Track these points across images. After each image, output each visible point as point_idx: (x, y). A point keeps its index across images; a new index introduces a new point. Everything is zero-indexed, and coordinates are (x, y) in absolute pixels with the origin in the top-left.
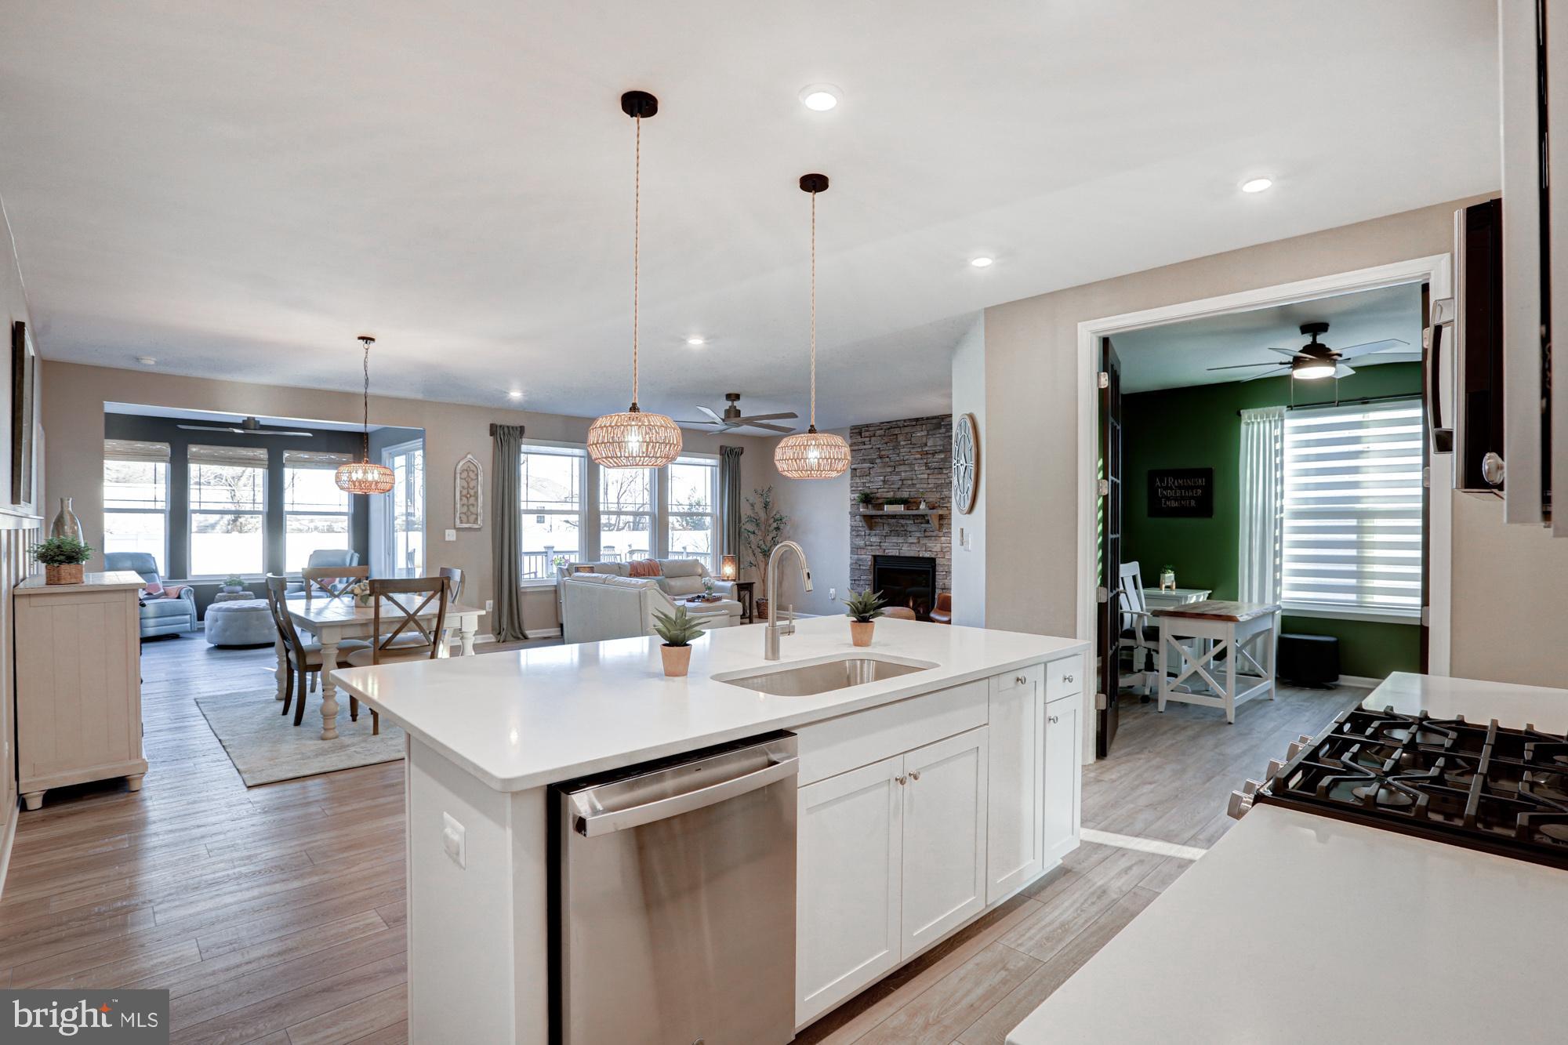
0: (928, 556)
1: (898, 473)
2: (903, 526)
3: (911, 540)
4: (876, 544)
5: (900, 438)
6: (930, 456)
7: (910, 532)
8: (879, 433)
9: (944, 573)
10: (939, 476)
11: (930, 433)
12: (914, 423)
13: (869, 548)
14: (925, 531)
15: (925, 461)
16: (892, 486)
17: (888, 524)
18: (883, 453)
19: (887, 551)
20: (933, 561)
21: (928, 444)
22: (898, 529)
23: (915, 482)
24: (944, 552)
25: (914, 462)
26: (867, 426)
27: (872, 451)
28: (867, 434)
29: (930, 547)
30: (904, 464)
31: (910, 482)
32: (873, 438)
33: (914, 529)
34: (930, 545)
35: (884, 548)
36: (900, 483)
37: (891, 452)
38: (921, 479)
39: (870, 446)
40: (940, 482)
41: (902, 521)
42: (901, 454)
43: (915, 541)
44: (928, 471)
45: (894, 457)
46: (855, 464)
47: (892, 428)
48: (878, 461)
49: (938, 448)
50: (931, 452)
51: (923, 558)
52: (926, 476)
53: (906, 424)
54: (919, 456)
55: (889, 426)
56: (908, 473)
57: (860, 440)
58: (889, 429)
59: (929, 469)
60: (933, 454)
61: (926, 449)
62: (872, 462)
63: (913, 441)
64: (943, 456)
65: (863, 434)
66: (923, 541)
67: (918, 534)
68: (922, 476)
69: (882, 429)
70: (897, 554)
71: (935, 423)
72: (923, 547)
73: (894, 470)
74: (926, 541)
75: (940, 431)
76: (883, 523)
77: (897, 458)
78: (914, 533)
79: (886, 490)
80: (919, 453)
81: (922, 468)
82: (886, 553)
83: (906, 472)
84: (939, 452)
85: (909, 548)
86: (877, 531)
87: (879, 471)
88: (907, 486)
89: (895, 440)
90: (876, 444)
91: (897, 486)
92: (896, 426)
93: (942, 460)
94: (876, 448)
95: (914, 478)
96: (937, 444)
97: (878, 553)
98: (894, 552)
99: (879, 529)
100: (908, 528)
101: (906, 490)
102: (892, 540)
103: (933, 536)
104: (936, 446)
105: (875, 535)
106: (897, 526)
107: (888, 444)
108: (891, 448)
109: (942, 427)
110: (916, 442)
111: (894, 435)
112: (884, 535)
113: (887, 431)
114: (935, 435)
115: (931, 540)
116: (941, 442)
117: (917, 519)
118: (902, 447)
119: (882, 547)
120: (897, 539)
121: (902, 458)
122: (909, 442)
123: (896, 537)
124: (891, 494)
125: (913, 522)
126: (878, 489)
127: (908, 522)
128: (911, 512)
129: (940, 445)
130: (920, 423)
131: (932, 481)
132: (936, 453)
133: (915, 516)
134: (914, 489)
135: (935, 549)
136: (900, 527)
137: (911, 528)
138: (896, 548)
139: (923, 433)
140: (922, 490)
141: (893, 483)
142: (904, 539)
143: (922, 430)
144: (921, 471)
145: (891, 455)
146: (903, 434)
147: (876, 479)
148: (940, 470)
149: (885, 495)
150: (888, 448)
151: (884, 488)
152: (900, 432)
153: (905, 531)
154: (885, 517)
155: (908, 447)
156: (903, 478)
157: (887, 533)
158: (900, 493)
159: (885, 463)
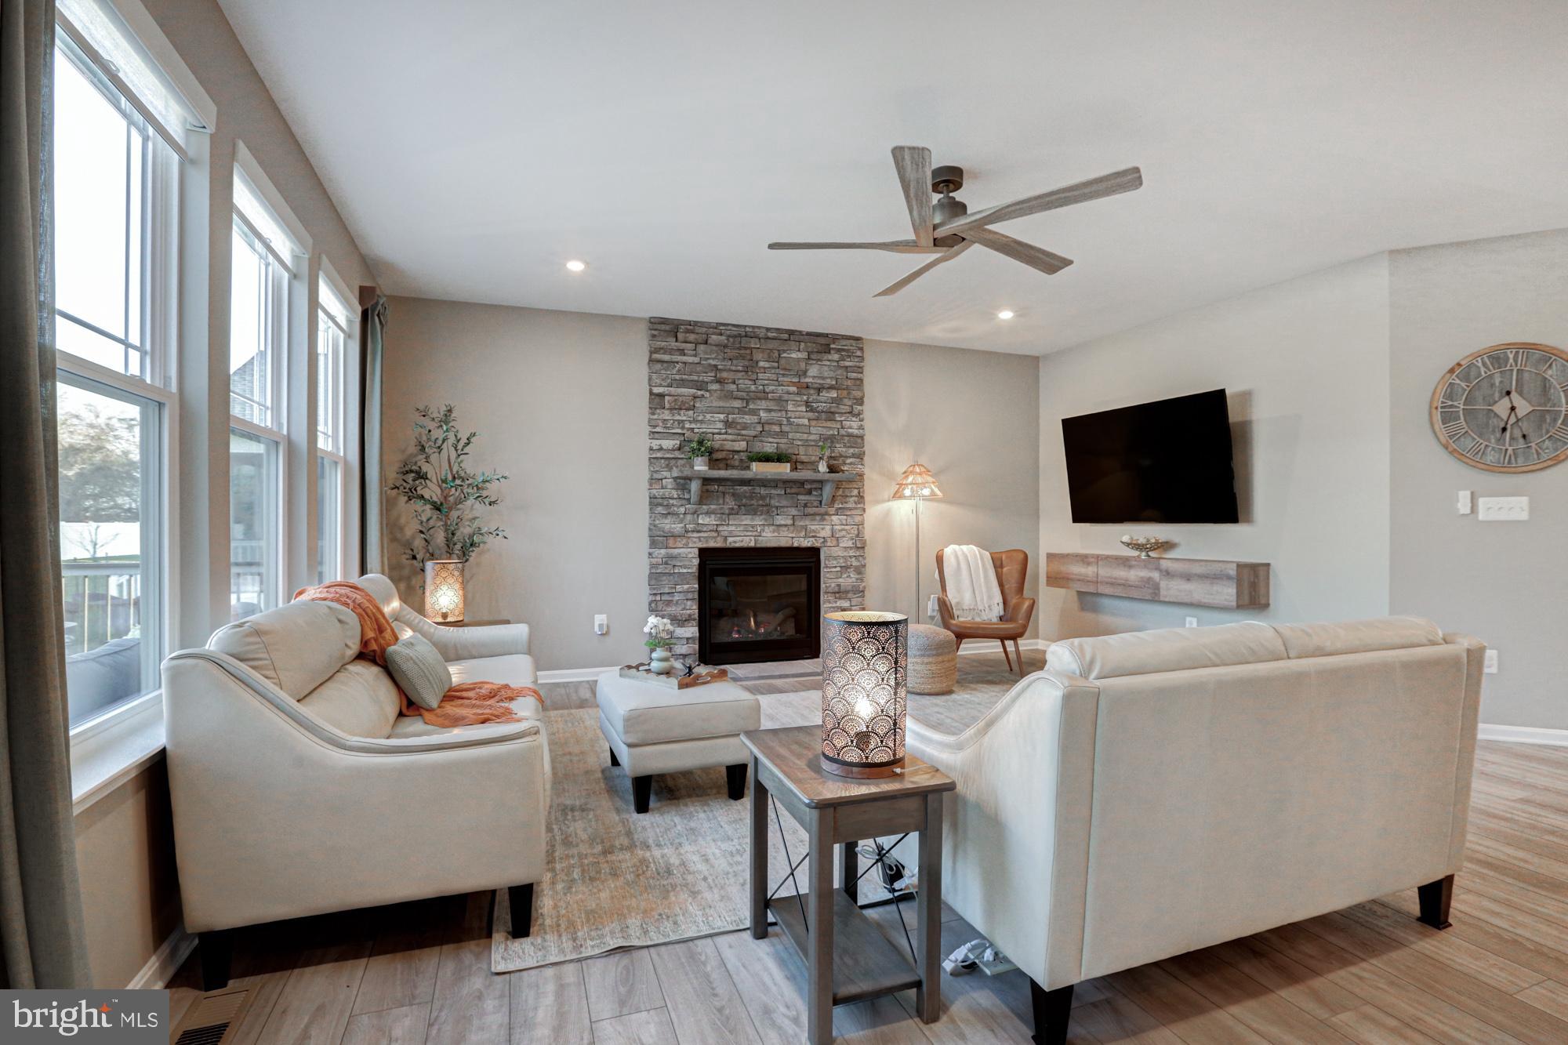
0: (809, 545)
1: (754, 412)
2: (763, 498)
3: (780, 520)
4: (710, 528)
5: (758, 356)
6: (812, 391)
7: (777, 507)
8: (714, 338)
9: (838, 569)
10: (829, 424)
11: (812, 357)
12: (786, 336)
13: (695, 535)
15: (805, 398)
16: (743, 432)
17: (733, 495)
18: (725, 375)
19: (730, 539)
20: (815, 551)
21: (809, 373)
22: (753, 502)
23: (786, 428)
24: (838, 538)
25: (786, 397)
26: (689, 323)
27: (699, 368)
28: (692, 337)
29: (814, 531)
30: (766, 399)
31: (777, 428)
32: (702, 347)
33: (784, 503)
34: (813, 527)
35: (726, 534)
36: (760, 428)
37: (740, 375)
38: (798, 425)
39: (696, 360)
40: (831, 432)
41: (763, 491)
42: (758, 382)
43: (790, 522)
44: (810, 415)
45: (745, 383)
46: (661, 386)
47: (740, 336)
48: (715, 387)
49: (829, 381)
50: (816, 386)
51: (798, 549)
52: (806, 422)
53: (770, 335)
54: (793, 389)
55: (735, 331)
56: (773, 414)
57: (674, 344)
58: (735, 336)
59: (812, 410)
60: (819, 390)
61: (807, 380)
62: (701, 386)
63: (782, 362)
64: (835, 395)
65: (680, 336)
66: (799, 522)
67: (794, 511)
68: (801, 421)
69: (721, 335)
70: (752, 544)
71: (822, 344)
72: (801, 531)
73: (745, 405)
74: (806, 522)
75: (830, 357)
76: (724, 493)
77: (753, 388)
78: (785, 510)
79: (730, 437)
80: (793, 384)
81: (800, 409)
82: (730, 543)
83: (770, 411)
84: (828, 388)
85: (776, 534)
86: (713, 507)
87: (715, 404)
88: (770, 434)
89: (749, 357)
90: (708, 358)
91: (753, 433)
92: (752, 334)
93: (833, 400)
94: (710, 365)
95: (785, 423)
96: (826, 374)
97: (712, 544)
98: (747, 541)
99: (715, 502)
100: (773, 502)
101: (771, 440)
102: (742, 521)
103: (819, 515)
104: (823, 378)
105: (708, 513)
106: (751, 498)
107: (735, 362)
108: (740, 368)
109: (832, 352)
110: (788, 367)
111: (746, 348)
112: (727, 512)
113: (731, 340)
114: (821, 361)
115: (815, 520)
116: (832, 374)
117: (791, 487)
118: (762, 370)
119: (722, 533)
120: (752, 520)
121: (761, 387)
122: (776, 365)
123: (750, 517)
124: (743, 445)
125: (783, 492)
126: (713, 434)
127: (773, 491)
128: (796, 475)
129: (831, 378)
130: (797, 338)
131: (817, 430)
132: (824, 388)
133: (786, 483)
134: (785, 441)
135: (823, 534)
136: (758, 500)
137: (778, 502)
138: (750, 534)
139: (800, 355)
140: (800, 443)
141: (745, 427)
142: (766, 520)
143: (799, 351)
144: (797, 412)
145: (741, 381)
146: (763, 350)
147: (708, 416)
148: (830, 415)
149: (729, 446)
150: (734, 368)
151: (726, 433)
152: (758, 346)
153: (767, 505)
154: (729, 483)
155: (773, 371)
156: (762, 421)
157: (733, 509)
158: (760, 444)
159: (728, 391)
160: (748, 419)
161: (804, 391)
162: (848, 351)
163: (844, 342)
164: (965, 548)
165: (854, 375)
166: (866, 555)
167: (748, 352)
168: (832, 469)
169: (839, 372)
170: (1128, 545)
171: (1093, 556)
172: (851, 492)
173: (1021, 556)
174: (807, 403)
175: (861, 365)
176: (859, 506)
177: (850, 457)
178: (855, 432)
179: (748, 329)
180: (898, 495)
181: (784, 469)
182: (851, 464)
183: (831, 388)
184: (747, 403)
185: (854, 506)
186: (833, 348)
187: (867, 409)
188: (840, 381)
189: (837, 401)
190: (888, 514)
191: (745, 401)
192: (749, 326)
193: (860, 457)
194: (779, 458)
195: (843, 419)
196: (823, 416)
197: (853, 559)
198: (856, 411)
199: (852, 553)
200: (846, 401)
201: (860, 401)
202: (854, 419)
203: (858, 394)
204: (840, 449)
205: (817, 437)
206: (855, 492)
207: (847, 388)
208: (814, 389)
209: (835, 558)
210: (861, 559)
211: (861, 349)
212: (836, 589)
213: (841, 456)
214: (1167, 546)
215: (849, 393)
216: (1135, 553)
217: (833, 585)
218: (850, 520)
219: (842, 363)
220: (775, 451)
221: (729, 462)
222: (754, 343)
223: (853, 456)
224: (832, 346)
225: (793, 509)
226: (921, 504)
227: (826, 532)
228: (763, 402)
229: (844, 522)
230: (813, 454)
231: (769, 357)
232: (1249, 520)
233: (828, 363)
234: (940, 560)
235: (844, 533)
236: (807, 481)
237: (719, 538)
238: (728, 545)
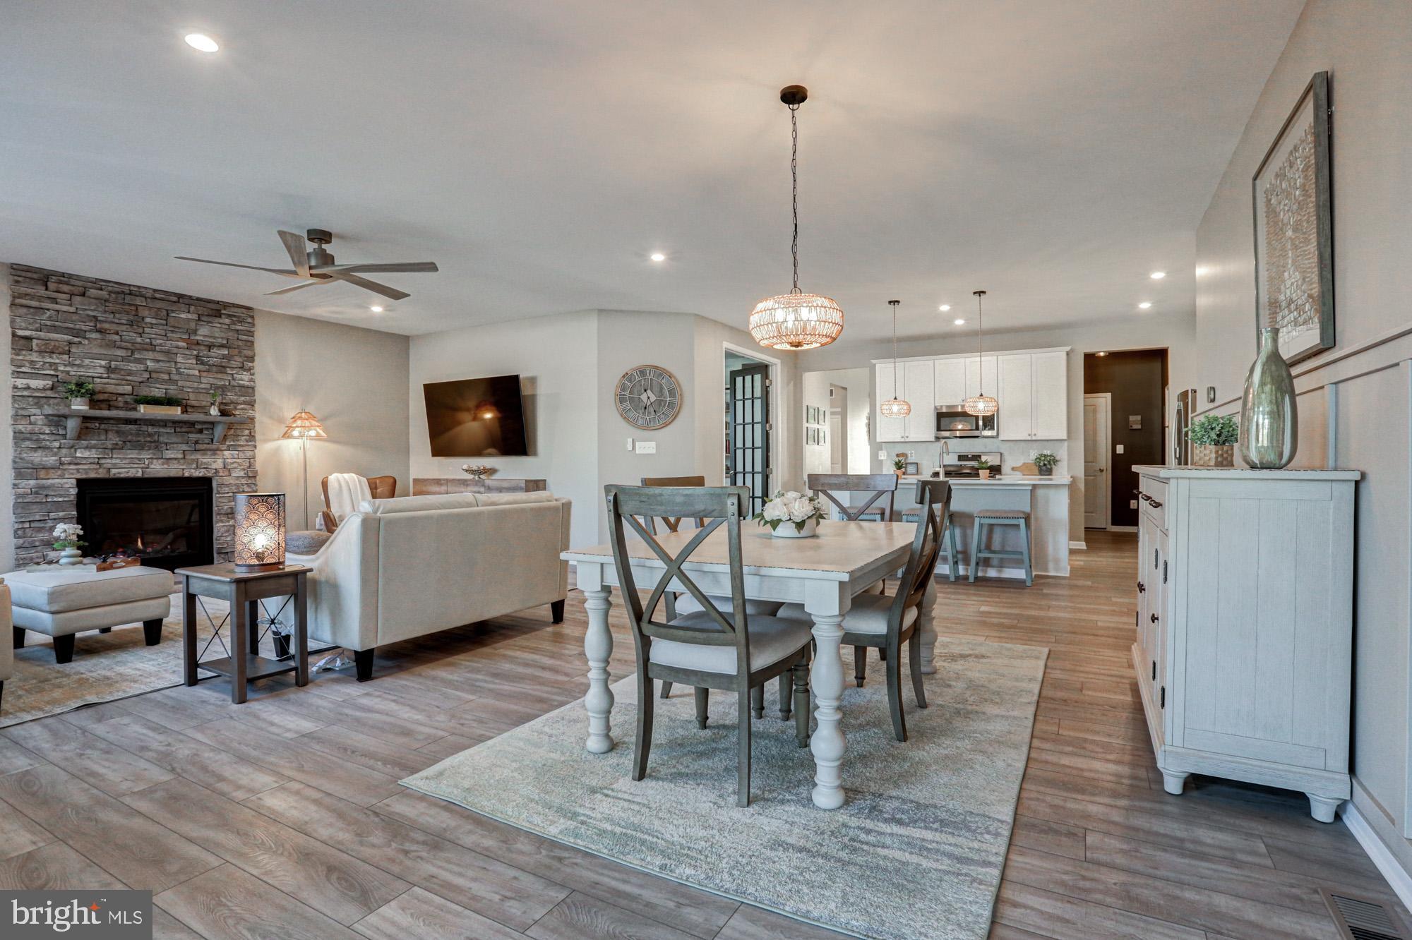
0: (201, 475)
1: (139, 361)
2: (150, 435)
3: (169, 454)
4: (90, 461)
5: (144, 313)
6: (202, 348)
7: (166, 444)
8: (93, 292)
9: (231, 494)
10: (220, 376)
11: (203, 318)
12: (175, 299)
13: (73, 467)
14: (197, 442)
15: (195, 352)
16: (129, 378)
17: (117, 432)
18: (106, 326)
20: (207, 481)
21: (199, 332)
22: (139, 439)
23: (175, 377)
24: (229, 470)
25: (175, 350)
26: (62, 275)
27: (75, 318)
29: (205, 464)
30: (154, 350)
31: (166, 377)
32: (78, 299)
33: (174, 439)
34: (204, 460)
35: (109, 466)
36: (146, 375)
37: (124, 328)
38: (188, 375)
39: (72, 310)
40: (223, 383)
41: (151, 429)
42: (143, 335)
43: (180, 456)
44: (201, 367)
45: (129, 335)
47: (123, 292)
48: (94, 335)
49: (220, 340)
50: (207, 343)
51: (189, 479)
52: (197, 373)
53: (157, 296)
54: (184, 344)
55: (118, 288)
56: (161, 364)
58: (118, 293)
59: (203, 363)
60: (210, 347)
61: (198, 338)
62: (78, 333)
63: (171, 321)
64: (226, 352)
66: (190, 457)
67: (184, 447)
68: (191, 372)
69: (101, 290)
70: (139, 475)
71: (214, 309)
72: (191, 464)
73: (130, 354)
74: (198, 456)
75: (221, 321)
76: (106, 431)
77: (139, 340)
78: (175, 445)
79: (112, 381)
80: (183, 340)
81: (190, 361)
82: (115, 474)
83: (158, 361)
84: (219, 346)
85: (166, 466)
86: (93, 442)
87: (95, 351)
88: (157, 381)
89: (134, 313)
90: (86, 309)
91: (141, 380)
92: (138, 293)
93: (224, 357)
94: (88, 316)
95: (174, 371)
96: (217, 335)
97: (92, 475)
98: (136, 472)
99: (96, 438)
100: (161, 439)
101: (158, 386)
102: (127, 455)
103: (210, 450)
104: (215, 338)
105: (87, 448)
106: (138, 435)
107: (117, 316)
108: (124, 322)
109: (223, 316)
110: (176, 325)
111: (130, 305)
112: (110, 446)
113: (113, 295)
114: (212, 323)
115: (206, 454)
116: (223, 335)
117: (181, 427)
118: (149, 326)
119: (105, 466)
120: (138, 454)
121: (148, 340)
122: (164, 322)
123: (136, 451)
124: (128, 389)
125: (173, 431)
126: (93, 378)
127: (162, 430)
128: (186, 417)
129: (222, 338)
130: (186, 301)
131: (207, 381)
132: (215, 346)
133: (175, 423)
134: (175, 387)
135: (214, 466)
136: (145, 437)
137: (168, 439)
138: (135, 466)
139: (189, 316)
140: (189, 390)
141: (130, 373)
142: (154, 454)
143: (189, 312)
144: (186, 363)
145: (125, 333)
146: (150, 308)
147: (87, 361)
148: (222, 369)
149: (111, 388)
150: (116, 321)
151: (108, 378)
152: (144, 304)
153: (154, 442)
154: (112, 422)
155: (161, 327)
156: (149, 369)
157: (117, 444)
158: (147, 389)
159: (109, 340)
160: (133, 367)
161: (194, 347)
162: (239, 317)
163: (236, 310)
164: (346, 475)
165: (245, 337)
166: (258, 483)
167: (133, 308)
168: (223, 413)
169: (230, 334)
170: (467, 471)
171: (444, 480)
172: (242, 432)
173: (392, 480)
174: (197, 357)
175: (253, 329)
176: (250, 443)
177: (241, 404)
178: (247, 383)
179: (132, 288)
180: (287, 435)
181: (176, 412)
182: (242, 409)
183: (222, 346)
184: (133, 353)
185: (245, 443)
186: (224, 314)
187: (258, 365)
188: (230, 342)
189: (229, 358)
190: (277, 451)
191: (130, 351)
192: (134, 286)
193: (252, 404)
194: (169, 402)
195: (234, 372)
196: (214, 369)
197: (245, 486)
198: (246, 367)
199: (244, 481)
200: (237, 358)
201: (252, 359)
202: (245, 373)
203: (249, 353)
204: (231, 396)
205: (208, 386)
206: (247, 432)
207: (238, 347)
208: (205, 345)
209: (227, 486)
210: (253, 486)
211: (252, 317)
212: (229, 511)
213: (232, 403)
214: (491, 471)
215: (240, 352)
216: (470, 477)
217: (226, 507)
218: (241, 454)
219: (233, 327)
220: (164, 396)
221: (111, 403)
222: (138, 301)
223: (244, 403)
224: (223, 312)
225: (184, 445)
226: (308, 444)
227: (219, 464)
228: (151, 353)
229: (236, 456)
230: (204, 400)
231: (157, 315)
232: (535, 454)
233: (219, 325)
234: (325, 485)
235: (235, 465)
236: (197, 422)
237: (101, 470)
238: (112, 476)
